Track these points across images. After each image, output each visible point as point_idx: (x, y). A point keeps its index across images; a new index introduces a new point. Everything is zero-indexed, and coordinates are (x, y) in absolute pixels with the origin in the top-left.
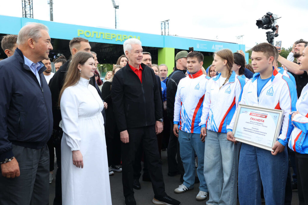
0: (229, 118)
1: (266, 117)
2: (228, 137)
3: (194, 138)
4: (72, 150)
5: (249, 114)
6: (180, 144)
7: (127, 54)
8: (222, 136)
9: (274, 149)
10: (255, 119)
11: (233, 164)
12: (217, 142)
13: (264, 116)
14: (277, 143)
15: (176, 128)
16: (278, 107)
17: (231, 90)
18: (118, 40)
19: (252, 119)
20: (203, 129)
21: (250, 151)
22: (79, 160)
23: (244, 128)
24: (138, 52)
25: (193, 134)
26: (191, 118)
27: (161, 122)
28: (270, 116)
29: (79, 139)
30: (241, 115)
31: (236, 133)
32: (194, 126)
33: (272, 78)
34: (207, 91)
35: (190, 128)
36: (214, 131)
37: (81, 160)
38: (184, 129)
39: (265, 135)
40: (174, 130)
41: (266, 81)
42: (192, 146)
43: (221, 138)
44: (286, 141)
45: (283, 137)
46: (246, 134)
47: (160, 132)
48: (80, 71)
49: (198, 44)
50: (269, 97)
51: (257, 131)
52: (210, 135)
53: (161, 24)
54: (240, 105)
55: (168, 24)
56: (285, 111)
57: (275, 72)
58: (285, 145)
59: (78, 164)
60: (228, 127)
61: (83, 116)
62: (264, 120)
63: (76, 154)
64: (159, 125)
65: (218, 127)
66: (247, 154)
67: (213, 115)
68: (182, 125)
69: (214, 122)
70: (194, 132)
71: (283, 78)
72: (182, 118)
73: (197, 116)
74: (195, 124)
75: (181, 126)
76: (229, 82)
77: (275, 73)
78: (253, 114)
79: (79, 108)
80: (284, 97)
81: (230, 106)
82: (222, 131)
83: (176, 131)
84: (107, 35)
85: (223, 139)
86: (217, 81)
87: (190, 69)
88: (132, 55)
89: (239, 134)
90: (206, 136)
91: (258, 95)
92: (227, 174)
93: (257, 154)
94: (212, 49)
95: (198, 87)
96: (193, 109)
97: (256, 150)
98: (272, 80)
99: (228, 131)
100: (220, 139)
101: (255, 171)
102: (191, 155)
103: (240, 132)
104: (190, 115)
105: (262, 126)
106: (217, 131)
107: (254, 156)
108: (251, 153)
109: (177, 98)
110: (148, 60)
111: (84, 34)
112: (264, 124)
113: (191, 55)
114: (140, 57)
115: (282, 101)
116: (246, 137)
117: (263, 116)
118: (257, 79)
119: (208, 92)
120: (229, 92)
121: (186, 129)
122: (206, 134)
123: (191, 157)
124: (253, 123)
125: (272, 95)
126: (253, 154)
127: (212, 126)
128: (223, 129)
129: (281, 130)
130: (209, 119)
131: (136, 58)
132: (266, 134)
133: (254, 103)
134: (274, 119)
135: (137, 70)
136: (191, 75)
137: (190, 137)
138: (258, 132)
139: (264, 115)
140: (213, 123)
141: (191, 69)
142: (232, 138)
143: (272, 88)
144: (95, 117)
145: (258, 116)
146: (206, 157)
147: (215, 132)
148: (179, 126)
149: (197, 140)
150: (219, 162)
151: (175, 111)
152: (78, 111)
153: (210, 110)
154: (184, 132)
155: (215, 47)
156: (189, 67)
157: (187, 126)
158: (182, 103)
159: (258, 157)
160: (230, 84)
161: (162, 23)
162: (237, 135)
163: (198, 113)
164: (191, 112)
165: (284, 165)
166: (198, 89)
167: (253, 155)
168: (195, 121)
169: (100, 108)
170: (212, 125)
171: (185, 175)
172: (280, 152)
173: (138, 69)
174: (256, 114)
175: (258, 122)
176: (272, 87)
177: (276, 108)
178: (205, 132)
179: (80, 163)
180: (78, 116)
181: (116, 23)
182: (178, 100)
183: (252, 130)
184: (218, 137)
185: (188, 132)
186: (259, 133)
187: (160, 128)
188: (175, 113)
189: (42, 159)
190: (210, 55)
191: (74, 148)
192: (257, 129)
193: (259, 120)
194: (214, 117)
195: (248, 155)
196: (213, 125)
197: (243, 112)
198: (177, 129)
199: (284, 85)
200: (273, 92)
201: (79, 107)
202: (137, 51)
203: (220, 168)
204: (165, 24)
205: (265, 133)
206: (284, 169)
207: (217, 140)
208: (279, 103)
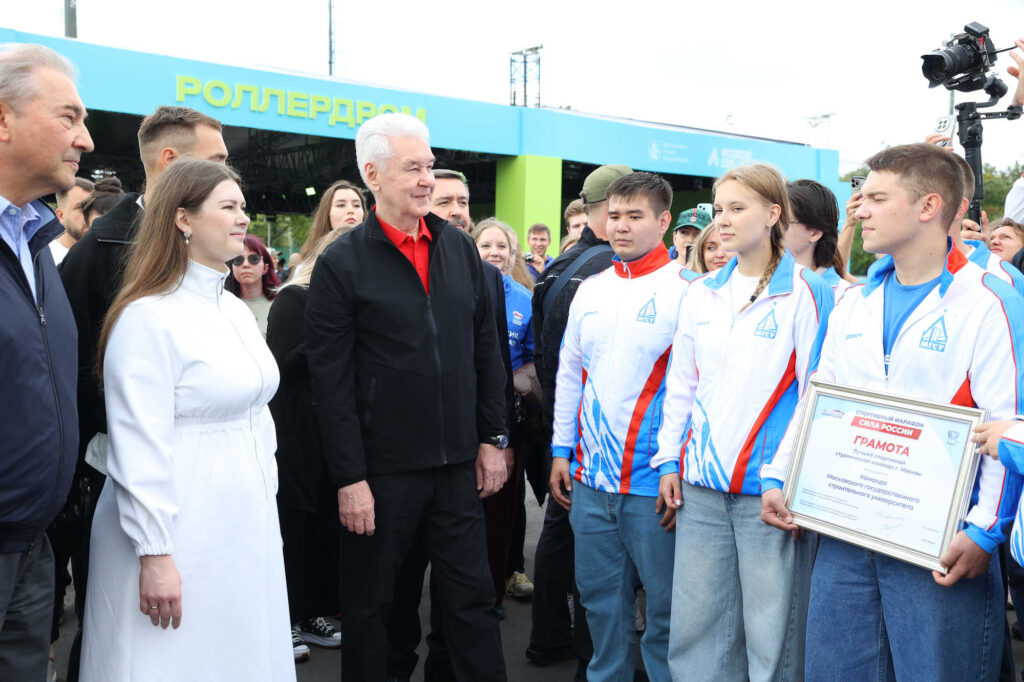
0: (769, 434)
1: (916, 435)
2: (764, 512)
3: (634, 515)
4: (141, 552)
5: (851, 420)
6: (578, 536)
7: (371, 174)
8: (745, 508)
9: (950, 566)
10: (873, 441)
11: (789, 621)
12: (724, 533)
13: (910, 433)
14: (959, 540)
15: (561, 475)
16: (965, 398)
17: (776, 326)
18: (337, 122)
19: (859, 440)
20: (668, 478)
21: (853, 571)
22: (165, 593)
23: (830, 477)
24: (415, 166)
25: (627, 496)
26: (622, 435)
27: (501, 448)
28: (932, 430)
29: (171, 510)
30: (819, 422)
31: (799, 496)
32: (634, 465)
33: (943, 283)
34: (683, 329)
35: (618, 472)
36: (712, 486)
37: (175, 594)
38: (592, 478)
39: (912, 508)
40: (554, 479)
41: (918, 294)
42: (623, 547)
43: (743, 517)
44: (994, 535)
45: (985, 515)
46: (840, 501)
47: (496, 490)
48: (185, 238)
49: (654, 146)
50: (929, 357)
51: (879, 491)
52: (697, 503)
53: (512, 61)
54: (816, 384)
55: (539, 62)
56: (994, 415)
57: (956, 257)
58: (994, 549)
59: (162, 611)
60: (767, 471)
61: (194, 416)
62: (907, 449)
63: (156, 569)
64: (492, 460)
65: (730, 473)
66: (837, 583)
67: (706, 426)
68: (587, 462)
69: (713, 450)
70: (632, 491)
71: (985, 282)
72: (586, 433)
73: (644, 428)
74: (637, 458)
75: (582, 467)
76: (771, 291)
77: (955, 262)
78: (867, 423)
79: (180, 384)
80: (988, 358)
81: (773, 387)
82: (745, 488)
83: (562, 484)
84: (296, 99)
85: (751, 520)
86: (723, 291)
87: (623, 240)
88: (392, 180)
89: (807, 498)
90: (681, 507)
91: (887, 349)
92: (764, 660)
93: (881, 580)
94: (710, 164)
95: (650, 311)
96: (631, 398)
97: (877, 566)
98: (942, 291)
99: (765, 487)
100: (737, 521)
101: (874, 649)
102: (620, 584)
103: (812, 493)
104: (619, 423)
105: (903, 470)
106: (726, 487)
107: (869, 589)
108: (854, 577)
109: (565, 355)
110: (455, 202)
111: (201, 93)
112: (911, 462)
113: (625, 188)
114: (425, 187)
115: (979, 373)
116: (835, 513)
117: (904, 431)
118: (882, 285)
119: (685, 335)
120: (772, 334)
121: (600, 479)
122: (682, 499)
123: (619, 590)
124: (866, 457)
125: (943, 350)
126: (865, 579)
127: (704, 466)
128: (748, 479)
129: (977, 487)
130: (694, 442)
131: (406, 191)
132: (918, 501)
133: (868, 377)
134: (948, 443)
135: (408, 241)
136: (624, 264)
137: (616, 510)
138: (885, 492)
139: (911, 429)
140: (709, 457)
141: (626, 243)
142: (783, 516)
143: (940, 323)
144: (243, 423)
145: (884, 431)
146: (680, 593)
147: (719, 491)
148: (574, 467)
149: (645, 523)
150: (729, 612)
151: (557, 407)
152: (176, 394)
153: (695, 403)
154: (593, 488)
155: (720, 156)
156: (619, 236)
157: (606, 465)
158: (585, 375)
159: (886, 594)
160: (775, 300)
161: (514, 57)
162: (802, 502)
163: (648, 414)
164: (623, 410)
165: (987, 629)
166: (651, 319)
167: (864, 584)
168: (639, 446)
169: (265, 386)
170: (707, 465)
171: (593, 661)
172: (972, 575)
173: (414, 235)
174: (876, 422)
175: (885, 453)
176: (942, 319)
177: (955, 401)
178: (676, 491)
179: (167, 608)
180: (176, 417)
181: (331, 52)
182: (571, 362)
183: (862, 485)
184: (729, 510)
185: (610, 489)
186: (887, 497)
187: (496, 472)
188: (556, 415)
189: (23, 595)
190: (700, 187)
191: (149, 543)
192: (881, 483)
193: (890, 448)
194: (713, 433)
195: (844, 586)
196: (710, 464)
197: (825, 414)
198: (567, 478)
199: (990, 308)
200: (946, 337)
201: (179, 380)
202: (414, 163)
203: (732, 638)
204: (525, 62)
205: (911, 499)
206: (986, 644)
207: (725, 523)
208: (968, 382)
